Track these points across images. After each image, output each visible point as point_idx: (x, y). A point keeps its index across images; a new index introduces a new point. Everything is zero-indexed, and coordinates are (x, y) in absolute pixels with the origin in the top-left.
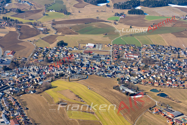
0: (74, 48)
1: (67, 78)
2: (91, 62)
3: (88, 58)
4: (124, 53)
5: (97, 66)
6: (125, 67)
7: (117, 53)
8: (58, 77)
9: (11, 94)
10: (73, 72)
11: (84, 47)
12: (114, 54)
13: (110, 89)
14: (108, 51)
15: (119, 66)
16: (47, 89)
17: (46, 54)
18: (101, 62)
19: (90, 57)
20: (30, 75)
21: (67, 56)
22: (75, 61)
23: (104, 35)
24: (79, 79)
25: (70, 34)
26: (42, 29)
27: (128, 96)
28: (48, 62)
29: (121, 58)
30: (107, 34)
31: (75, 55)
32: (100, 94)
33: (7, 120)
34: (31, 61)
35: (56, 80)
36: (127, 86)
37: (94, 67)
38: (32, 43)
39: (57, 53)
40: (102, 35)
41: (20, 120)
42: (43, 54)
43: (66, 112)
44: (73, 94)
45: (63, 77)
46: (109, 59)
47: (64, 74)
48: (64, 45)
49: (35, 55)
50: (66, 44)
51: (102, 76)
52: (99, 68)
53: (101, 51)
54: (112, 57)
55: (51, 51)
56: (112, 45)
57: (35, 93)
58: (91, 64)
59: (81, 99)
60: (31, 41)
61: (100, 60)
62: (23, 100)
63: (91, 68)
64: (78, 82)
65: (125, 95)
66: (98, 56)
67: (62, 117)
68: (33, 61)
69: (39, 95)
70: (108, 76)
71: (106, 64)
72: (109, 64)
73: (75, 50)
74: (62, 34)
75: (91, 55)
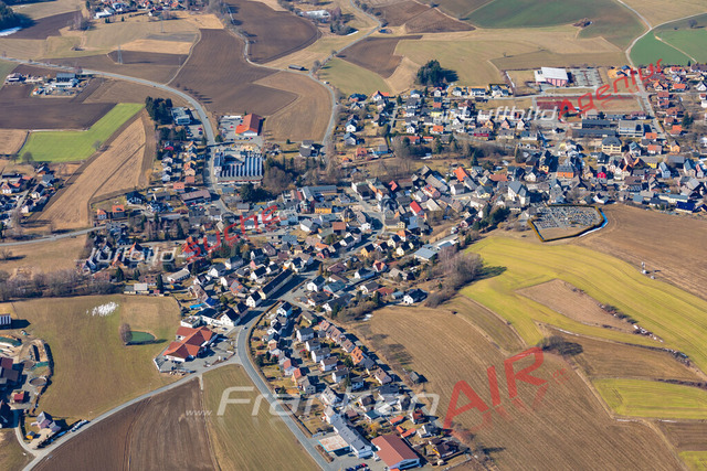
0: (494, 93)
1: (525, 224)
2: (582, 149)
3: (563, 131)
5: (615, 163)
7: (671, 105)
8: (485, 224)
10: (535, 196)
11: (527, 84)
12: (662, 107)
14: (631, 98)
15: (701, 157)
16: (467, 282)
17: (391, 123)
18: (623, 144)
19: (572, 125)
20: (364, 218)
21: (480, 125)
22: (518, 146)
23: (581, 28)
24: (579, 227)
25: (441, 29)
26: (321, 13)
28: (410, 155)
29: (696, 122)
30: (588, 23)
31: (509, 123)
34: (344, 157)
37: (603, 169)
38: (311, 75)
39: (435, 115)
40: (573, 29)
41: (412, 435)
42: (379, 122)
43: (592, 389)
44: (587, 299)
45: (511, 225)
46: (647, 129)
47: (508, 209)
48: (445, 80)
49: (351, 128)
50: (452, 77)
51: (657, 207)
52: (627, 173)
54: (656, 121)
55: (404, 107)
57: (421, 300)
58: (584, 156)
59: (633, 322)
60: (303, 69)
61: (617, 136)
62: (384, 337)
63: (596, 176)
64: (583, 245)
66: (602, 122)
67: (585, 413)
68: (349, 156)
69: (444, 310)
70: (680, 205)
71: (645, 152)
72: (657, 153)
73: (498, 97)
74: (409, 30)
75: (573, 115)
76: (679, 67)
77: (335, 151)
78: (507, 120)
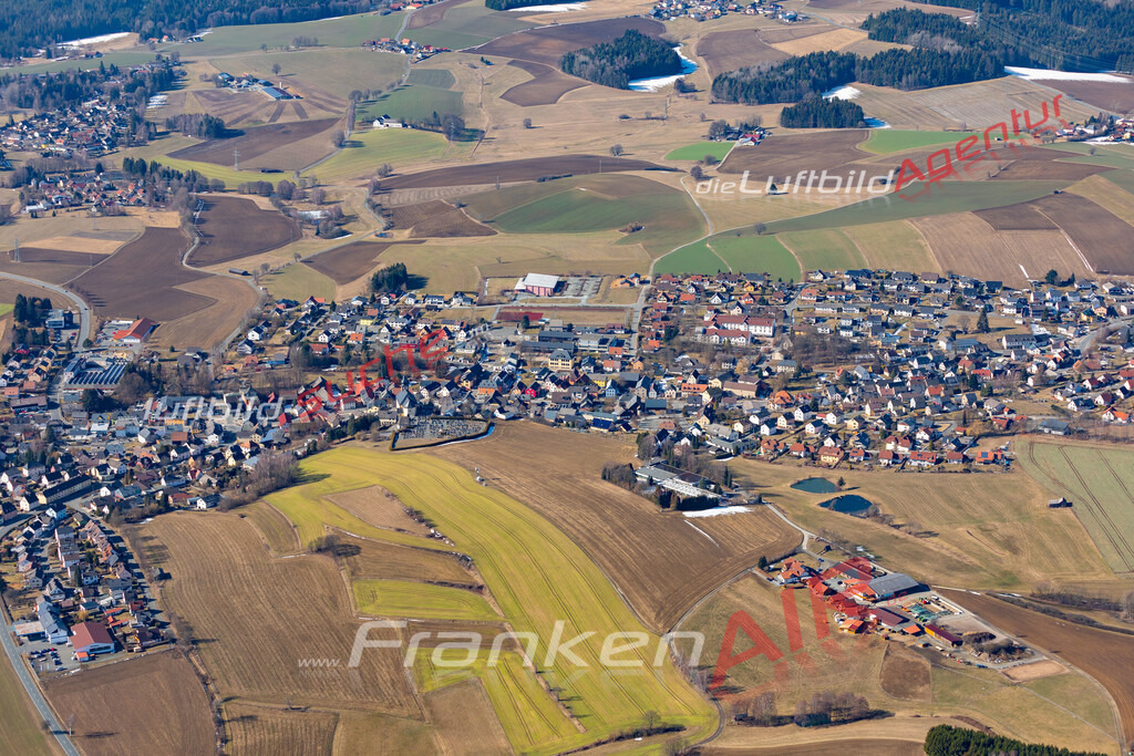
0: (454, 301)
1: (388, 435)
2: (525, 364)
3: (514, 344)
4: (703, 318)
5: (553, 379)
6: (692, 380)
7: (665, 318)
8: (344, 435)
9: (103, 514)
10: (426, 410)
11: (503, 292)
12: (653, 320)
13: (588, 483)
14: (621, 310)
15: (666, 376)
16: (278, 488)
17: (307, 332)
18: (579, 359)
19: (527, 338)
20: (213, 428)
21: (413, 335)
22: (448, 359)
23: (626, 234)
24: (446, 438)
25: (453, 234)
26: (317, 214)
27: (671, 512)
28: (309, 365)
29: (682, 339)
30: (639, 229)
31: (449, 333)
32: (527, 505)
33: (56, 627)
34: (228, 367)
35: (330, 448)
36: (678, 465)
37: (536, 386)
38: (250, 281)
39: (365, 323)
40: (617, 234)
41: (122, 626)
42: (292, 329)
43: (349, 588)
44: (396, 504)
45: (369, 435)
46: (620, 343)
47: (376, 419)
48: (404, 287)
49: (253, 336)
50: (418, 283)
51: (568, 425)
52: (561, 390)
53: (586, 308)
54: (635, 336)
55: (334, 314)
56: (649, 278)
57: (215, 505)
58: (524, 372)
59: (431, 526)
60: (245, 274)
61: (576, 350)
62: (151, 538)
63: (523, 393)
64: (434, 454)
65: (651, 508)
66: (567, 335)
67: (327, 610)
68: (236, 366)
69: (235, 513)
70: (596, 423)
71: (599, 369)
72: (614, 371)
73: (458, 306)
74: (415, 234)
75: (535, 327)
76: (703, 278)
77: (223, 360)
78: (446, 329)
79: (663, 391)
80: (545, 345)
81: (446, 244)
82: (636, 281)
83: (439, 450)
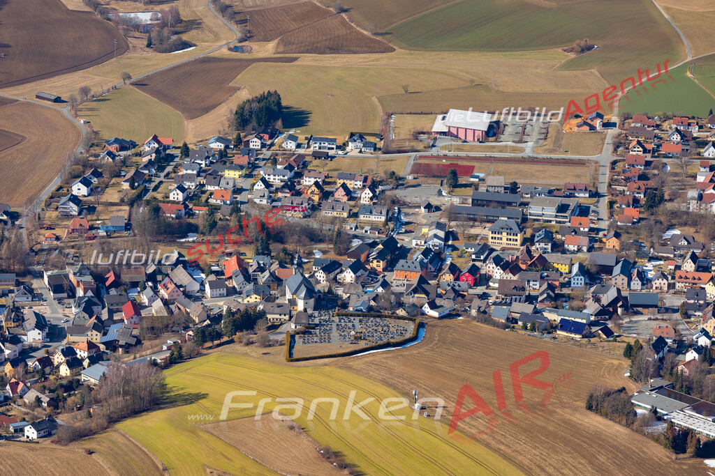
0: (351, 145)
1: (280, 338)
2: (456, 238)
3: (438, 209)
4: (695, 177)
5: (498, 261)
6: (689, 266)
7: (643, 177)
8: (219, 336)
10: (326, 301)
11: (417, 135)
13: (567, 414)
14: (581, 163)
15: (651, 259)
16: (135, 413)
17: (153, 185)
18: (529, 232)
19: (456, 201)
20: (33, 321)
21: (299, 193)
22: (349, 227)
23: (572, 56)
24: (362, 344)
25: (335, 49)
26: (145, 17)
27: (687, 460)
28: (159, 233)
29: (669, 206)
30: (590, 48)
31: (348, 192)
32: (488, 445)
34: (48, 233)
35: (199, 355)
36: (689, 390)
37: (474, 270)
38: (65, 110)
39: (231, 174)
40: (559, 56)
42: (132, 181)
45: (253, 337)
46: (583, 211)
47: (262, 315)
48: (279, 124)
49: (79, 189)
50: (297, 119)
51: (525, 328)
52: (510, 276)
53: (533, 160)
54: (604, 202)
55: (187, 161)
56: (615, 119)
57: (50, 435)
58: (454, 248)
59: (357, 475)
60: (58, 100)
61: (525, 220)
63: (457, 279)
64: (349, 368)
65: (660, 453)
66: (509, 197)
68: (58, 232)
69: (78, 448)
70: (565, 325)
71: (558, 247)
72: (579, 250)
73: (355, 153)
74: (281, 49)
75: (465, 186)
76: (689, 120)
77: (40, 223)
78: (344, 186)
79: (650, 281)
80: (482, 212)
81: (327, 63)
82: (598, 123)
83: (355, 361)
